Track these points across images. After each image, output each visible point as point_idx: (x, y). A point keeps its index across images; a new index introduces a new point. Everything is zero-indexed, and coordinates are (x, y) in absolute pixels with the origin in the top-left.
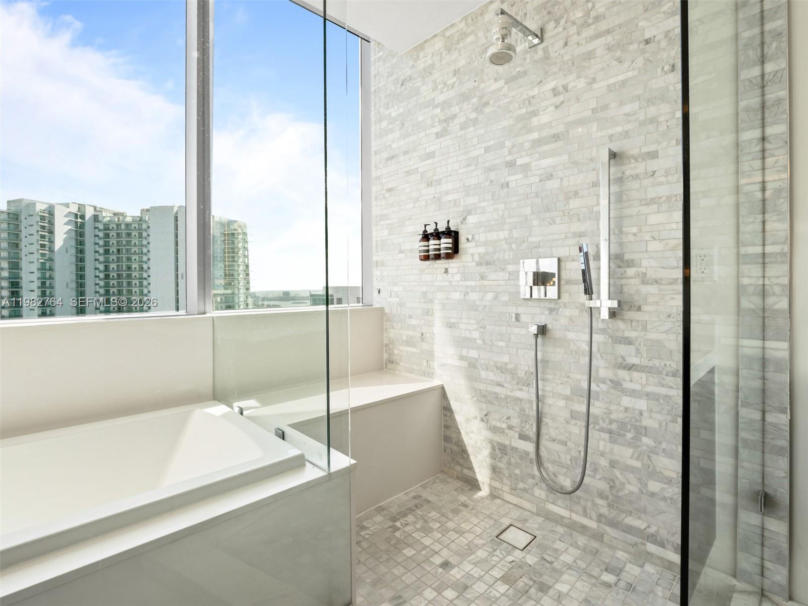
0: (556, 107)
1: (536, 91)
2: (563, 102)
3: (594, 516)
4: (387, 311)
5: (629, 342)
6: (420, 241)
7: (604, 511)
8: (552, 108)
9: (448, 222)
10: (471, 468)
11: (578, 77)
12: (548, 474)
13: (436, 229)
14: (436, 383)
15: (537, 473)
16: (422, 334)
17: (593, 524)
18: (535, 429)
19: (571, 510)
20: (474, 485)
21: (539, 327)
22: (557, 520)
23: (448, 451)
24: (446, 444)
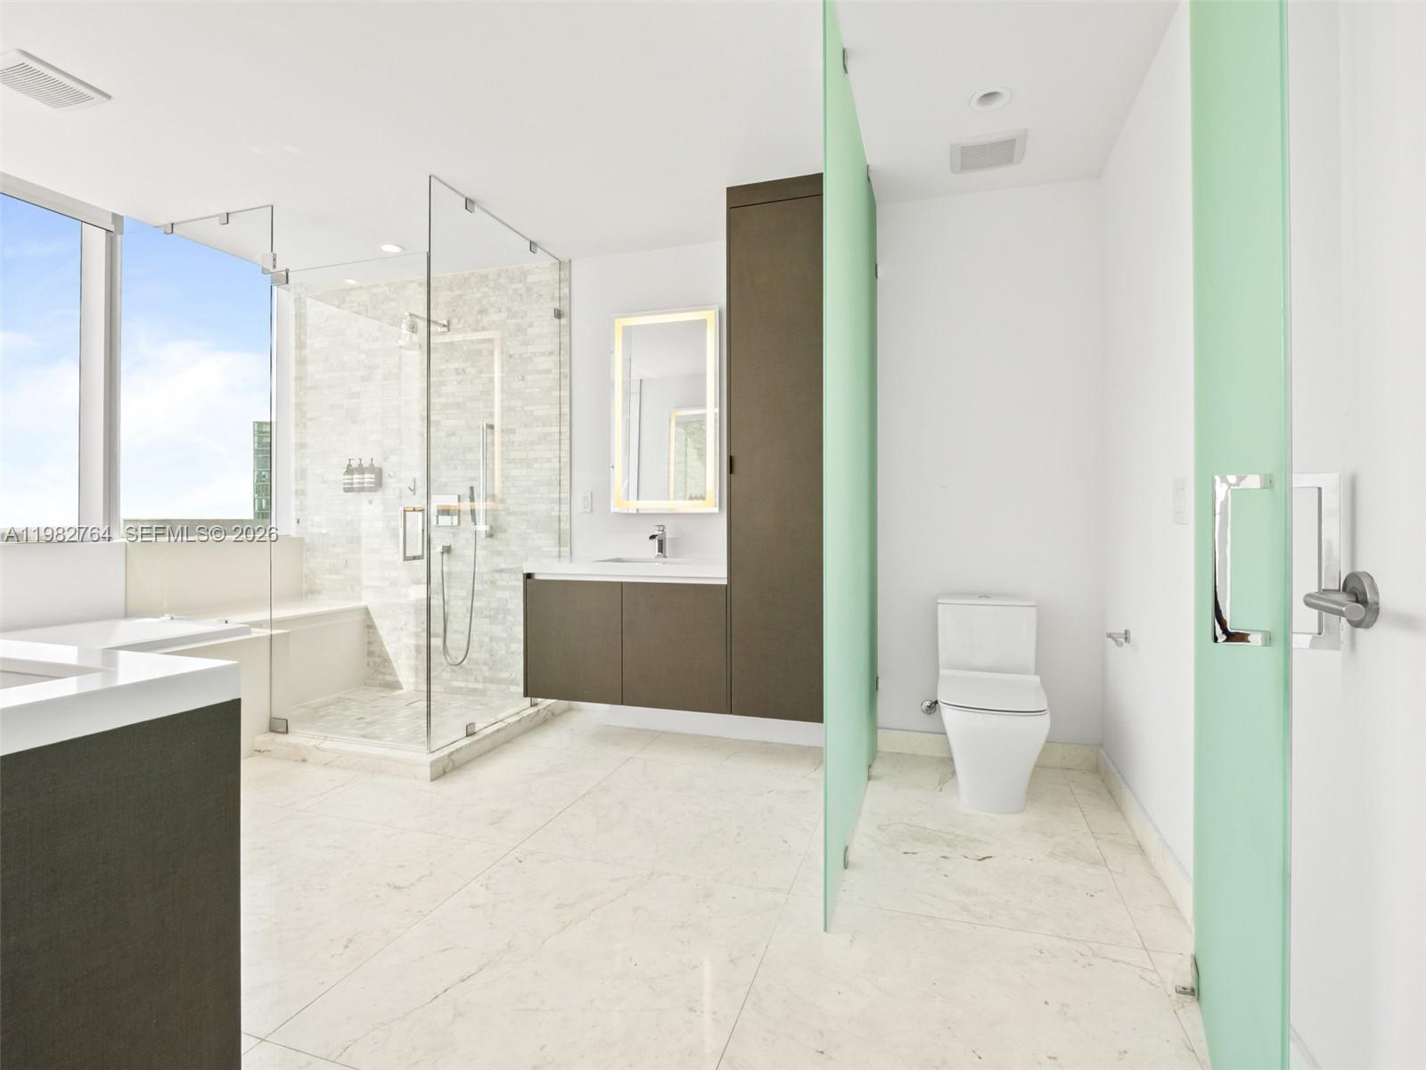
0: (458, 383)
1: (443, 367)
2: (462, 381)
3: (481, 680)
4: (307, 540)
5: (499, 553)
6: (344, 474)
7: (487, 674)
8: (456, 383)
9: (372, 460)
10: (393, 673)
11: (472, 366)
12: (452, 659)
13: (361, 465)
14: (363, 604)
15: (444, 661)
16: (346, 561)
17: (480, 686)
18: (443, 627)
19: (467, 681)
20: (395, 686)
21: (444, 547)
22: (458, 691)
23: (372, 664)
24: (370, 659)
